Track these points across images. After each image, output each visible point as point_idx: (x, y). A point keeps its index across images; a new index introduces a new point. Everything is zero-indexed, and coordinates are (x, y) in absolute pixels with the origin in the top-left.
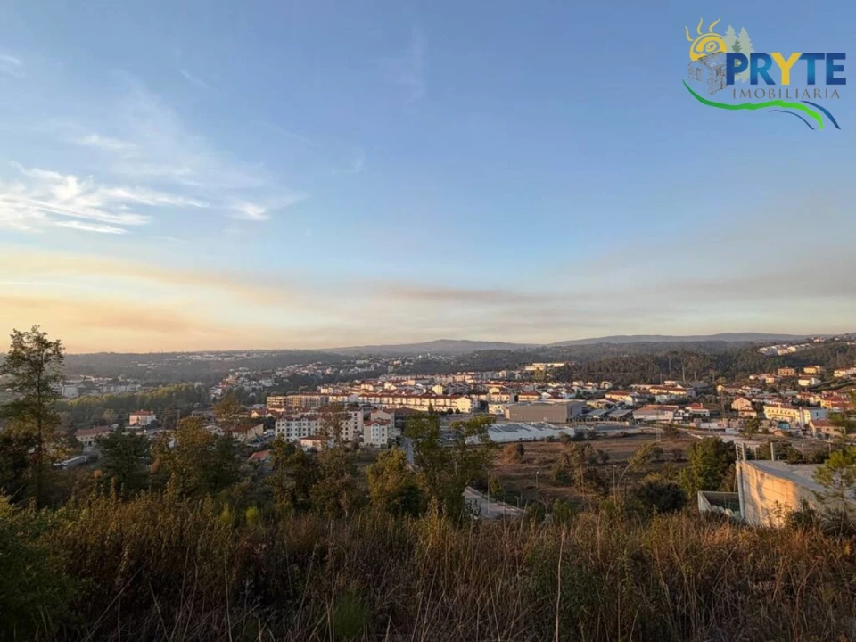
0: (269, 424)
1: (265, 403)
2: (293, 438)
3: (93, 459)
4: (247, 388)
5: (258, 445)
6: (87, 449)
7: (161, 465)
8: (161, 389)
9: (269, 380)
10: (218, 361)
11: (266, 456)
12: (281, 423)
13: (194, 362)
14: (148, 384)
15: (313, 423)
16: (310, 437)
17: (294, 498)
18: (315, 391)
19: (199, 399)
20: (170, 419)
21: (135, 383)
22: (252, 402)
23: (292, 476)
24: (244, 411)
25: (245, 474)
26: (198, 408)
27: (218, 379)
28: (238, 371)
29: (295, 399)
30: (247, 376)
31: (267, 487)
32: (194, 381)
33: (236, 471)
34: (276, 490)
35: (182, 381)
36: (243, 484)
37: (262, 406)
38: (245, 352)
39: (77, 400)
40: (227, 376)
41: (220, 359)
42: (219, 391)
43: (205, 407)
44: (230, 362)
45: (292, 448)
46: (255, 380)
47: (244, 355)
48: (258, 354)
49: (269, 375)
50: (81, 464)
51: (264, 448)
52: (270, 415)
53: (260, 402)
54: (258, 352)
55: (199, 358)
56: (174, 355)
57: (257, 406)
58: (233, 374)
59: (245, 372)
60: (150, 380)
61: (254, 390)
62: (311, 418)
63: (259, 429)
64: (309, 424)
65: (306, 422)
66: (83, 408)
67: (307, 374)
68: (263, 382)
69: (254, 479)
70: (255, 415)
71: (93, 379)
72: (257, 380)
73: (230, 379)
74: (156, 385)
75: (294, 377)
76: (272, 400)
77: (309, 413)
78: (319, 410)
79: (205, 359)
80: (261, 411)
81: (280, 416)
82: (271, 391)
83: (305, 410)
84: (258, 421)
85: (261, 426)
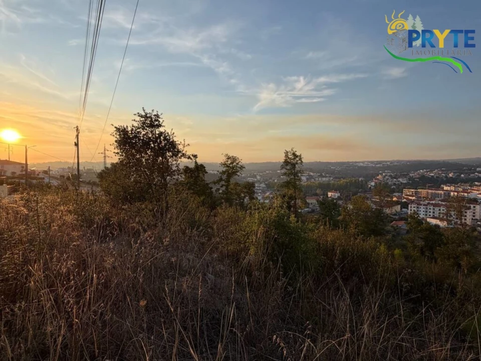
0: (405, 205)
1: (402, 192)
2: (421, 216)
3: (313, 211)
4: (390, 183)
5: (397, 217)
6: (311, 206)
7: (344, 218)
8: (342, 181)
9: (405, 179)
10: (372, 167)
11: (402, 225)
12: (413, 206)
13: (358, 167)
14: (336, 178)
15: (437, 209)
16: (434, 217)
17: (422, 253)
18: (439, 188)
19: (361, 187)
20: (347, 196)
21: (330, 177)
22: (393, 191)
23: (421, 238)
24: (388, 196)
25: (388, 232)
26: (361, 192)
27: (373, 177)
28: (384, 173)
29: (423, 192)
30: (391, 176)
31: (404, 242)
32: (360, 177)
33: (383, 229)
34: (409, 245)
35: (353, 177)
36: (388, 237)
37: (400, 194)
38: (389, 161)
39: (306, 184)
40: (378, 175)
41: (374, 165)
42: (373, 184)
43: (365, 192)
44: (380, 167)
45: (420, 222)
46: (395, 178)
47: (389, 163)
48: (398, 162)
49: (404, 176)
50: (309, 212)
51: (401, 219)
52: (405, 200)
53: (398, 192)
54: (398, 161)
55: (362, 164)
56: (348, 163)
57: (396, 194)
58: (381, 174)
59: (388, 173)
60: (336, 176)
61: (395, 184)
62: (435, 205)
63: (398, 208)
64: (434, 209)
65: (432, 207)
66: (308, 187)
67: (433, 176)
68: (401, 180)
69: (394, 236)
70: (395, 199)
71: (312, 174)
72: (397, 179)
73: (380, 177)
74: (340, 178)
75: (423, 177)
76: (406, 191)
77: (434, 202)
78: (442, 201)
79: (365, 165)
80: (399, 197)
81: (412, 202)
82: (405, 186)
83: (430, 200)
84: (397, 203)
85: (399, 207)
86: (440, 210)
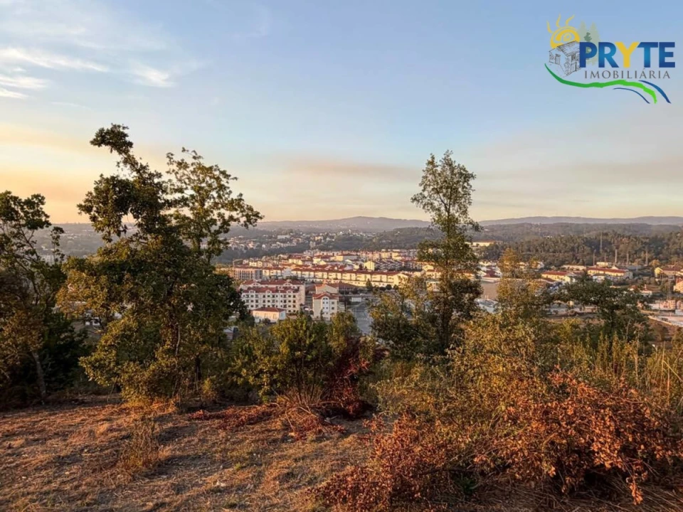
86: (264, 296)
